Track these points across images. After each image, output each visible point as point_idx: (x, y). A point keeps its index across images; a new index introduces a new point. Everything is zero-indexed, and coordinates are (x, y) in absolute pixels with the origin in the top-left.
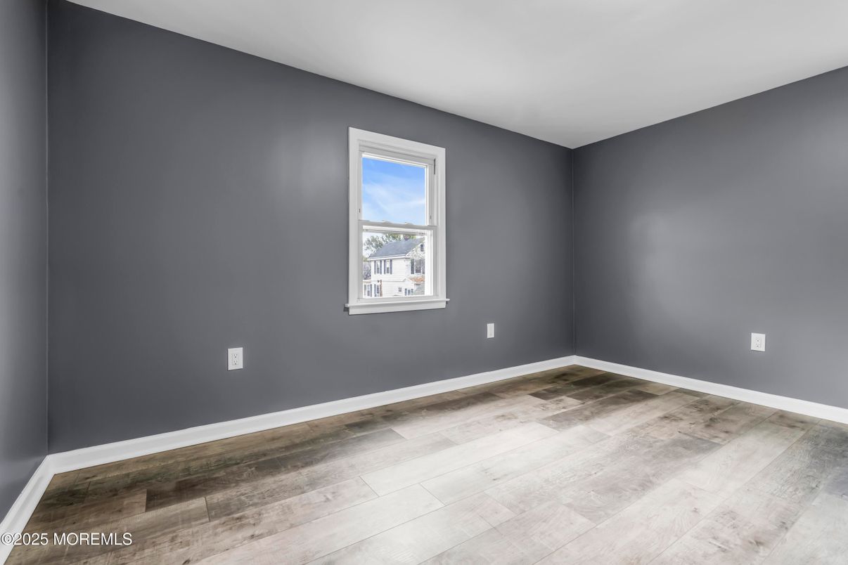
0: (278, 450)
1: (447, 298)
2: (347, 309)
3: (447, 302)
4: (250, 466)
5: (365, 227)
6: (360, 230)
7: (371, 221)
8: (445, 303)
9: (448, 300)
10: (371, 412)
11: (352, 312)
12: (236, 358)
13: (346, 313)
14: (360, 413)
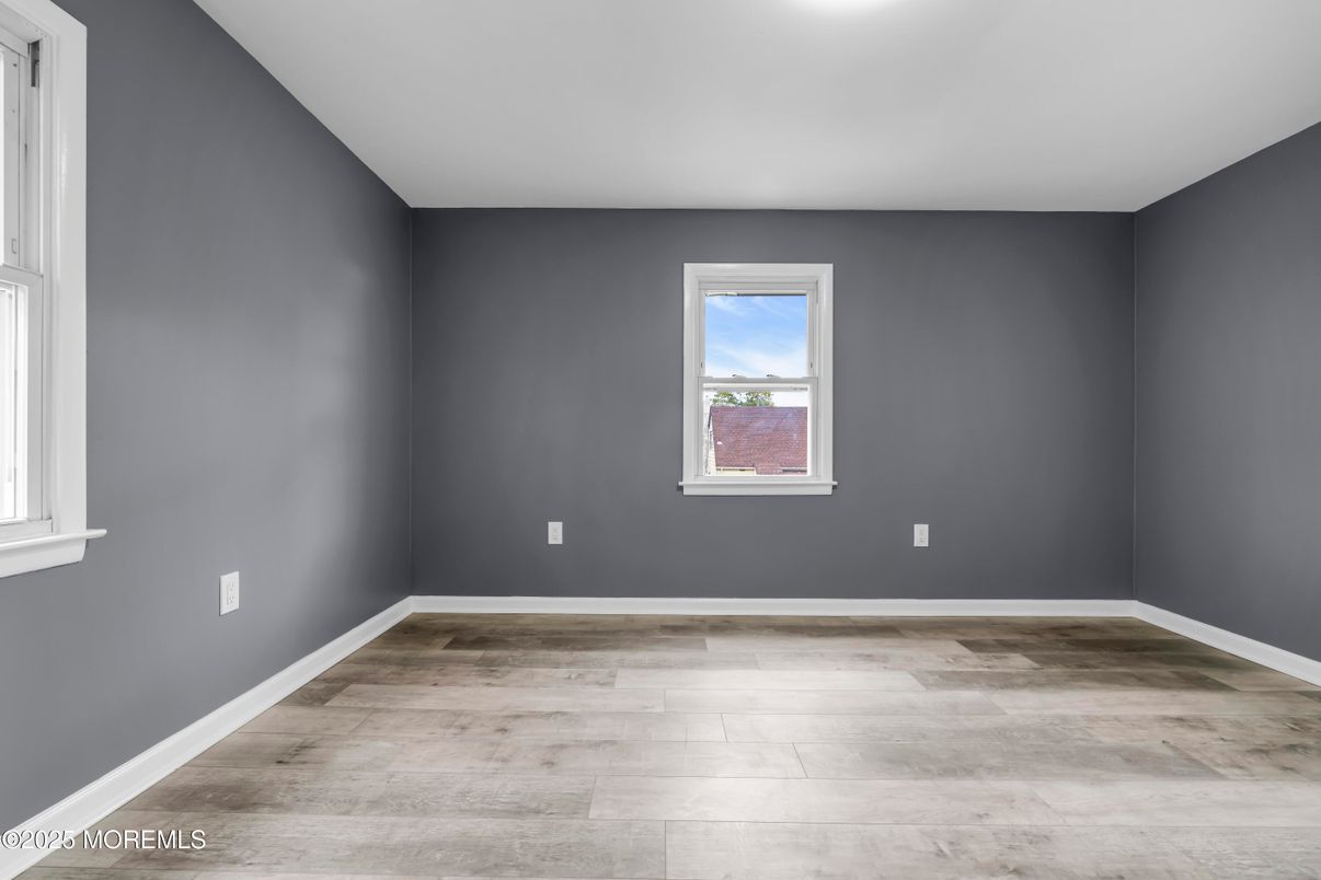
0: (576, 632)
1: (834, 480)
2: (681, 488)
3: (834, 487)
4: (539, 639)
5: (705, 385)
6: (699, 390)
7: (715, 377)
8: (831, 488)
9: (836, 483)
10: (703, 620)
11: (686, 492)
12: (555, 533)
13: (680, 492)
14: (692, 618)
